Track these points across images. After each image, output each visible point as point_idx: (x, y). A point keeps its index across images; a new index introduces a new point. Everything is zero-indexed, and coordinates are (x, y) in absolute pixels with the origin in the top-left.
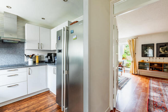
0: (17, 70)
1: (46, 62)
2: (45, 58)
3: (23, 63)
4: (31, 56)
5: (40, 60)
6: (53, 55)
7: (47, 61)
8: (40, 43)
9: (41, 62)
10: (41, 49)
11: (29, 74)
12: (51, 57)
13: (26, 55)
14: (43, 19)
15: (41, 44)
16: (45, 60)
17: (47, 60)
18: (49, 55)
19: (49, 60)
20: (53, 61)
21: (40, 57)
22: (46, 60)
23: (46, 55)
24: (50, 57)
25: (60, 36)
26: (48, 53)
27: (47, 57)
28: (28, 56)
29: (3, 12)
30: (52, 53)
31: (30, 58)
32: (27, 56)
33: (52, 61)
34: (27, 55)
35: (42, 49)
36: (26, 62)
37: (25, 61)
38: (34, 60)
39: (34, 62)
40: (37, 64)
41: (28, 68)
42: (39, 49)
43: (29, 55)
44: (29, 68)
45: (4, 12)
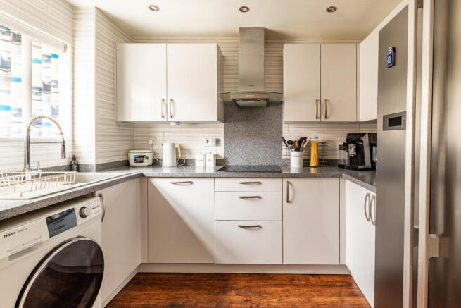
0: (260, 183)
1: (342, 167)
2: (338, 152)
3: (279, 163)
4: (297, 144)
5: (322, 158)
6: (366, 140)
7: (346, 163)
8: (323, 101)
9: (325, 163)
10: (323, 119)
11: (288, 201)
12: (359, 150)
13: (284, 140)
14: (329, 10)
15: (326, 100)
16: (337, 158)
17: (346, 158)
18: (354, 139)
19: (351, 159)
20: (368, 164)
21: (323, 146)
22: (342, 156)
23: (342, 141)
24: (356, 150)
25: (394, 49)
26: (349, 134)
27: (345, 147)
28: (290, 143)
29: (238, 30)
30: (364, 134)
31: (293, 149)
32: (288, 142)
33: (363, 163)
34: (287, 140)
35: (327, 120)
36: (284, 160)
37: (284, 157)
38: (306, 157)
39: (306, 163)
40: (313, 171)
41: (285, 181)
42: (319, 120)
43: (293, 140)
44: (288, 182)
45: (240, 29)
